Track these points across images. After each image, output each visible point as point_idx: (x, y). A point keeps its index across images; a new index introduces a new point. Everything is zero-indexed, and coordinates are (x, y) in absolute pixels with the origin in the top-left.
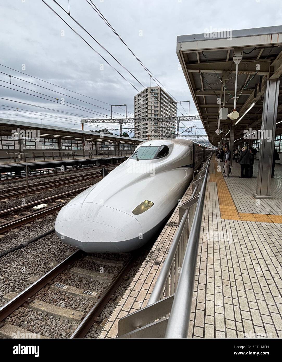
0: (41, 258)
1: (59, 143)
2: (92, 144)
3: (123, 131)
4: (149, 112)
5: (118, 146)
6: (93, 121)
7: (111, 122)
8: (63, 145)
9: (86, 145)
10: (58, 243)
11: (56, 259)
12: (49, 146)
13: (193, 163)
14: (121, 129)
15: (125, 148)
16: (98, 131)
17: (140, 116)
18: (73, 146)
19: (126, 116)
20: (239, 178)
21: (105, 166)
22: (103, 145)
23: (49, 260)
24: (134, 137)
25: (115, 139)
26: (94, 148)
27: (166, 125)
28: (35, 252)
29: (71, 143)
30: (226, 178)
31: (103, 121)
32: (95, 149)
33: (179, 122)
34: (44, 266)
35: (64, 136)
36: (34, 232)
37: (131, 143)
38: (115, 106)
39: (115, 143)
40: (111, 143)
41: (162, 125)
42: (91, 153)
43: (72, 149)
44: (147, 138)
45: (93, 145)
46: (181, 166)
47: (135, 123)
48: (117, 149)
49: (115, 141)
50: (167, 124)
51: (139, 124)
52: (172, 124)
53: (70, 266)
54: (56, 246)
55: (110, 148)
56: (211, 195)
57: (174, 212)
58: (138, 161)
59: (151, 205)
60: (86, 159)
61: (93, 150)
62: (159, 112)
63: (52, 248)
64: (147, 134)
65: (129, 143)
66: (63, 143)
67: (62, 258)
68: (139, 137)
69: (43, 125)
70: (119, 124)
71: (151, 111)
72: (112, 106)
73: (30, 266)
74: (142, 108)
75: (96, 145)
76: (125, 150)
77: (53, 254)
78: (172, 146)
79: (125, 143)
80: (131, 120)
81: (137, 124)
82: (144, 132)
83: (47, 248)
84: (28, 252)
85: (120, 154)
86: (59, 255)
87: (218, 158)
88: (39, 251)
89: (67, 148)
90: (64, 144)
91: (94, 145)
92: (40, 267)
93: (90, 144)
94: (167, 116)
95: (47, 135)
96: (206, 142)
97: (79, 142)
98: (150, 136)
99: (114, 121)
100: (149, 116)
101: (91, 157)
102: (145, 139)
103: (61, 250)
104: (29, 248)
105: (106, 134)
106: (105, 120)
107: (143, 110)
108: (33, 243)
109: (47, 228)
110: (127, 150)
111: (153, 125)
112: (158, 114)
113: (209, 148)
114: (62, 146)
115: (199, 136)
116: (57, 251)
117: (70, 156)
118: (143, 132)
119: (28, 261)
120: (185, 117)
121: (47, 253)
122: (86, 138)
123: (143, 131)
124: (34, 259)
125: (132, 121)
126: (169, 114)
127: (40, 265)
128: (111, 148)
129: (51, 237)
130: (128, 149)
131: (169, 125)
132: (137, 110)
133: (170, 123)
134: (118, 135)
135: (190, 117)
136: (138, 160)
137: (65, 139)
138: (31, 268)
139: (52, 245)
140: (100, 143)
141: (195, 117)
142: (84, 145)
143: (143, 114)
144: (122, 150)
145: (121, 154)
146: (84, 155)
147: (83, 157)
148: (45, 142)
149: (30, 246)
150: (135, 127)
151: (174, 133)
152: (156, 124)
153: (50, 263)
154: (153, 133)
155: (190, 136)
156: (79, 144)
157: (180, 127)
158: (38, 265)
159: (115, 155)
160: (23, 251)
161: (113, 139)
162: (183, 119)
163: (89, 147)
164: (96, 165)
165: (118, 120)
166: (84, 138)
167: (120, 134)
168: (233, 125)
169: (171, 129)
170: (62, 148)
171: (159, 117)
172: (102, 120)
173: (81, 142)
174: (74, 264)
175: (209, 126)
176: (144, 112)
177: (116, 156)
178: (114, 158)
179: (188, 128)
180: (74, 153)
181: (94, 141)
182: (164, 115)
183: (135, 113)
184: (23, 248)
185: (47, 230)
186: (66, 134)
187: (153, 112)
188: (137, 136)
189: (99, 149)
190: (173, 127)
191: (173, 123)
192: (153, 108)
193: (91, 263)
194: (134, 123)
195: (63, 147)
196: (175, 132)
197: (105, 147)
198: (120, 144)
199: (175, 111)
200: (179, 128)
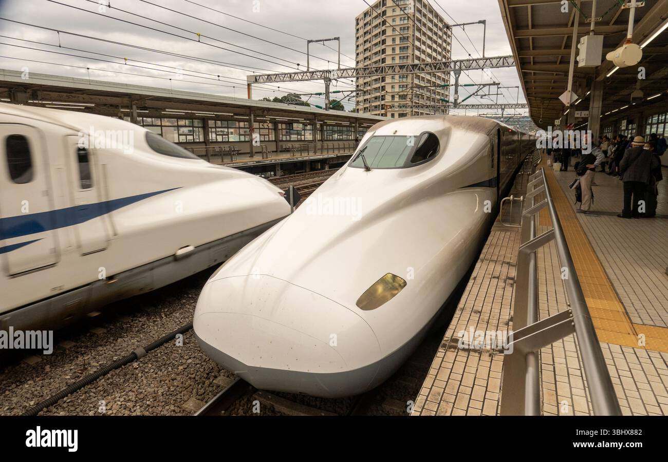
0: (169, 388)
1: (205, 128)
2: (269, 129)
3: (332, 97)
4: (389, 51)
5: (322, 131)
6: (269, 78)
7: (307, 78)
8: (211, 132)
9: (255, 130)
10: (201, 354)
11: (197, 393)
12: (186, 135)
13: (496, 175)
14: (327, 93)
15: (336, 135)
16: (280, 98)
17: (368, 62)
18: (232, 133)
19: (339, 64)
20: (616, 217)
21: (295, 176)
22: (290, 129)
23: (185, 392)
24: (353, 111)
25: (314, 116)
26: (272, 137)
27: (426, 81)
28: (159, 373)
29: (228, 128)
30: (583, 218)
31: (291, 77)
32: (274, 139)
33: (458, 73)
34: (175, 406)
35: (214, 112)
36: (157, 325)
37: (347, 123)
38: (316, 41)
39: (314, 125)
40: (306, 126)
41: (416, 81)
42: (266, 147)
43: (230, 140)
44: (383, 111)
45: (270, 131)
46: (467, 185)
47: (358, 78)
48: (318, 137)
49: (315, 120)
50: (428, 77)
51: (365, 81)
52: (439, 78)
53: (224, 413)
54: (198, 361)
55: (304, 135)
56: (548, 264)
57: (458, 308)
58: (368, 172)
59: (400, 285)
60: (257, 162)
61: (271, 141)
62: (410, 51)
63: (190, 366)
64: (383, 102)
65: (344, 123)
66: (211, 128)
67: (210, 391)
68: (365, 108)
69: (176, 91)
70: (322, 81)
71: (393, 49)
72: (309, 42)
73: (148, 405)
74: (373, 43)
75: (276, 129)
76: (335, 140)
77: (192, 380)
78: (447, 133)
79: (337, 125)
80: (349, 71)
81: (361, 81)
82: (376, 98)
83: (182, 364)
84: (146, 371)
85: (325, 149)
86: (204, 383)
87: (556, 162)
88: (166, 372)
89: (220, 139)
90: (214, 130)
91: (272, 129)
92: (167, 407)
93: (264, 128)
94: (429, 60)
95: (182, 112)
96: (521, 120)
97: (242, 124)
98: (391, 108)
99: (312, 75)
100: (389, 61)
101: (265, 156)
102: (379, 115)
103: (207, 372)
104: (146, 363)
105: (296, 106)
106: (295, 73)
107: (374, 48)
108: (155, 351)
109: (182, 317)
110: (340, 140)
111: (396, 81)
112: (407, 56)
113: (530, 136)
114: (210, 134)
115: (506, 105)
116: (199, 373)
117: (224, 155)
118: (373, 99)
119: (146, 393)
120: (473, 60)
121: (180, 376)
122: (256, 116)
123: (373, 96)
124: (156, 389)
125: (351, 75)
126: (434, 54)
127: (167, 403)
128: (306, 134)
129: (188, 340)
130: (341, 137)
131: (433, 79)
132: (361, 49)
133: (435, 76)
134: (321, 108)
135: (487, 59)
136: (368, 169)
137: (217, 118)
138: (150, 410)
139: (190, 358)
140: (284, 126)
141: (498, 60)
142: (252, 130)
143: (374, 57)
144: (330, 140)
145: (328, 149)
146: (252, 152)
147: (250, 157)
148: (178, 127)
149: (149, 357)
150: (358, 86)
151: (446, 99)
152: (404, 80)
153: (185, 401)
154: (397, 99)
155: (483, 106)
156: (242, 128)
157: (461, 86)
158: (163, 403)
159: (315, 152)
160: (137, 369)
161: (310, 117)
162: (469, 64)
163: (263, 135)
164: (275, 175)
165: (321, 73)
166: (252, 116)
167: (326, 104)
168: (600, 78)
169: (439, 90)
170: (210, 138)
171: (410, 62)
172: (289, 75)
173: (247, 124)
174: (233, 407)
175: (534, 82)
176: (377, 52)
177: (317, 154)
178: (312, 158)
179: (482, 86)
180: (233, 149)
181: (272, 121)
182: (423, 56)
183: (358, 54)
184: (136, 362)
185: (181, 322)
186: (218, 108)
187: (397, 51)
188: (361, 106)
189: (281, 139)
190: (444, 86)
191: (443, 76)
192: (398, 41)
193: (267, 410)
194: (354, 79)
195: (212, 136)
196: (447, 95)
197: (293, 134)
198: (325, 127)
199: (448, 48)
200: (459, 88)
